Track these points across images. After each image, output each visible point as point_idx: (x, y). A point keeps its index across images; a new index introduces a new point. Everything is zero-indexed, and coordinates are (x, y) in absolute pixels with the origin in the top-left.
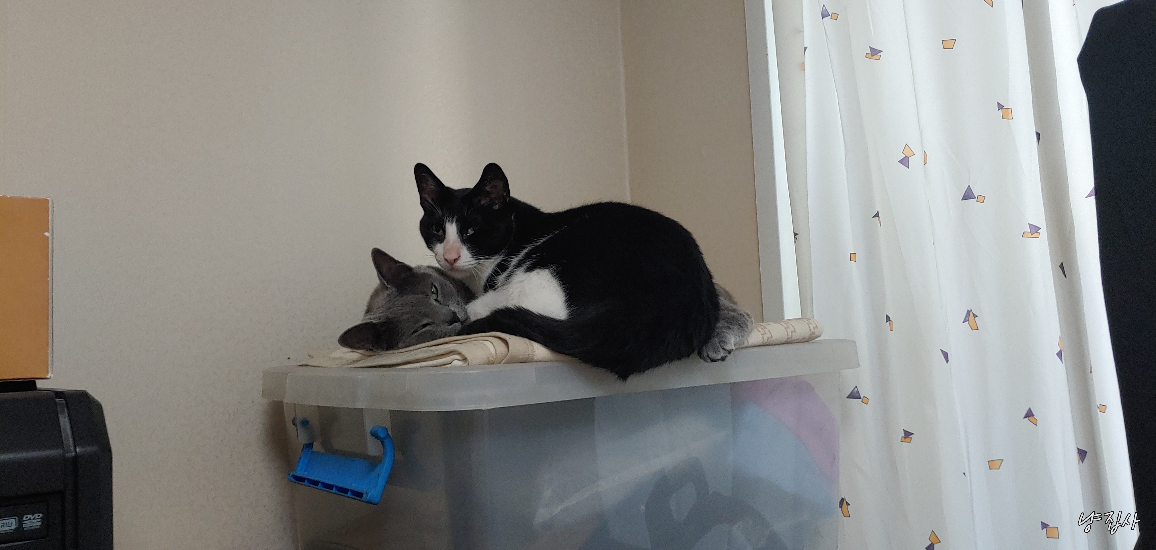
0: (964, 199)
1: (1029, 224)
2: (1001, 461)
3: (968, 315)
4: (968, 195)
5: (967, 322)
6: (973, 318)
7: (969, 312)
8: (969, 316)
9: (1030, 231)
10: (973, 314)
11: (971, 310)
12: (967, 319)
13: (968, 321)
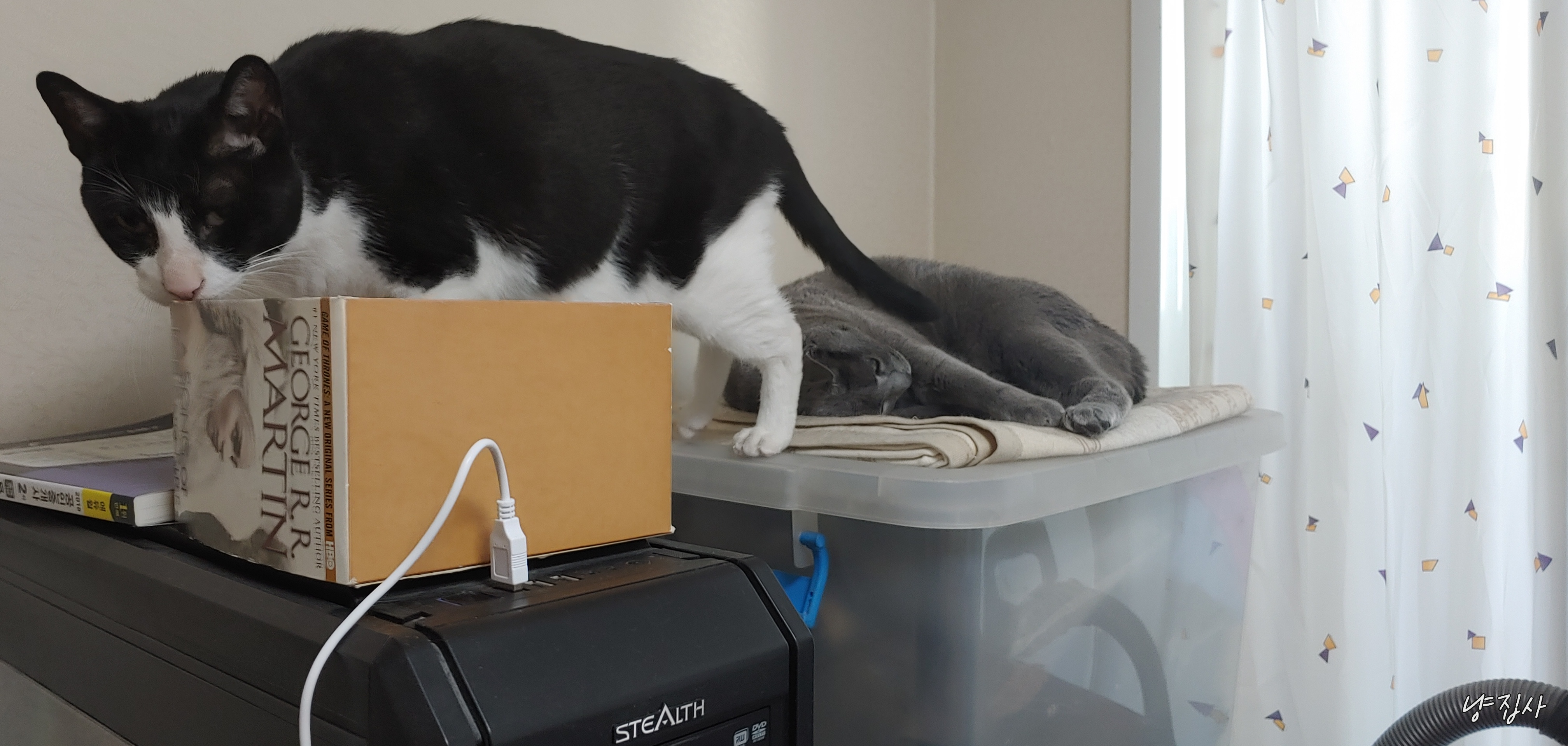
0: (1430, 249)
1: (1497, 284)
2: (1436, 561)
3: (1419, 390)
4: (1435, 245)
5: (1417, 399)
6: (1425, 393)
7: (1421, 386)
8: (1421, 391)
9: (1497, 291)
10: (1425, 389)
11: (1423, 384)
12: (1418, 394)
13: (1419, 397)
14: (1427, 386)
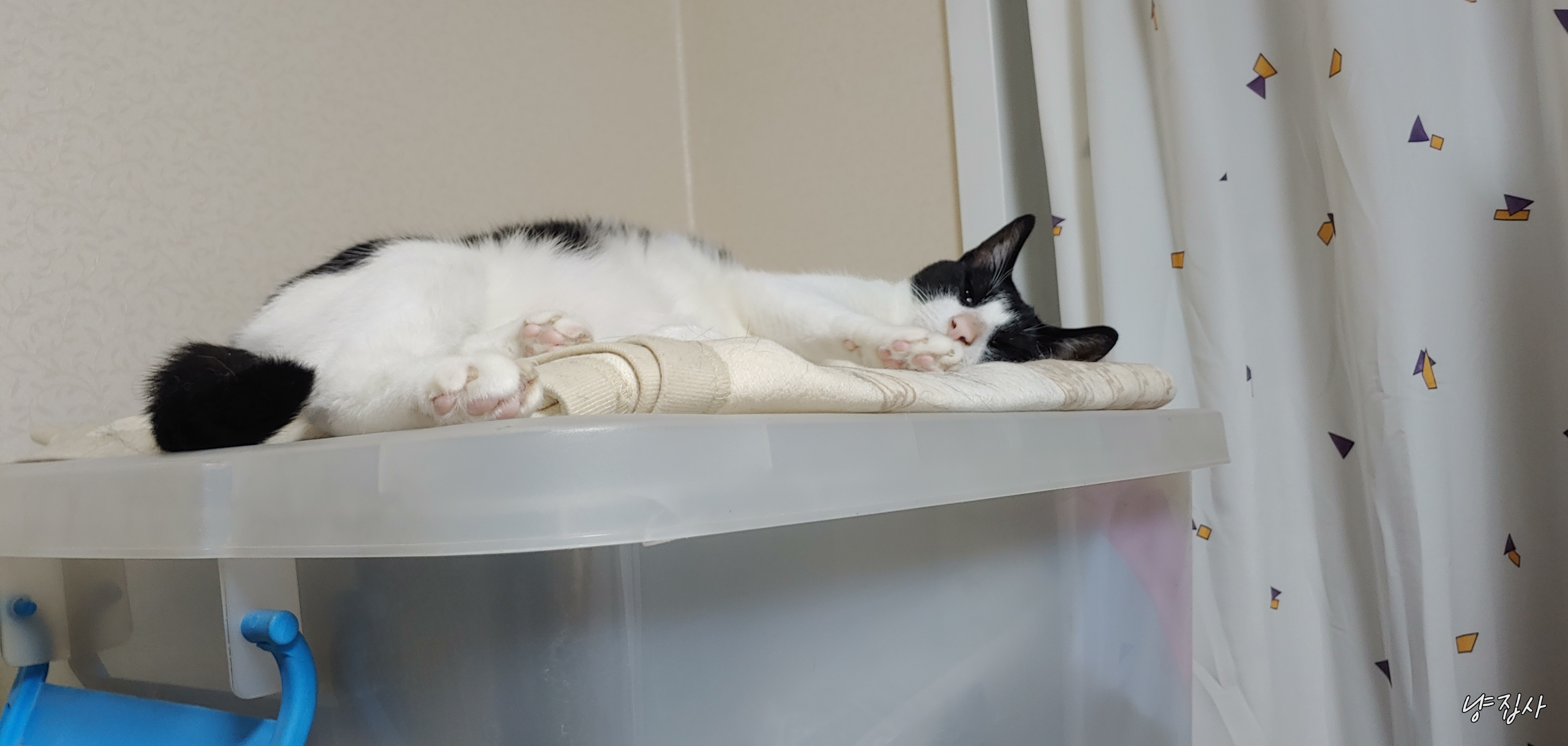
1: (1505, 195)
2: (1475, 636)
3: (1421, 361)
4: (1418, 135)
5: (1420, 374)
6: (1429, 365)
7: (1423, 354)
8: (1424, 361)
9: (1507, 209)
10: (1430, 359)
11: (1426, 351)
12: (1421, 367)
13: (1422, 371)
14: (1430, 354)
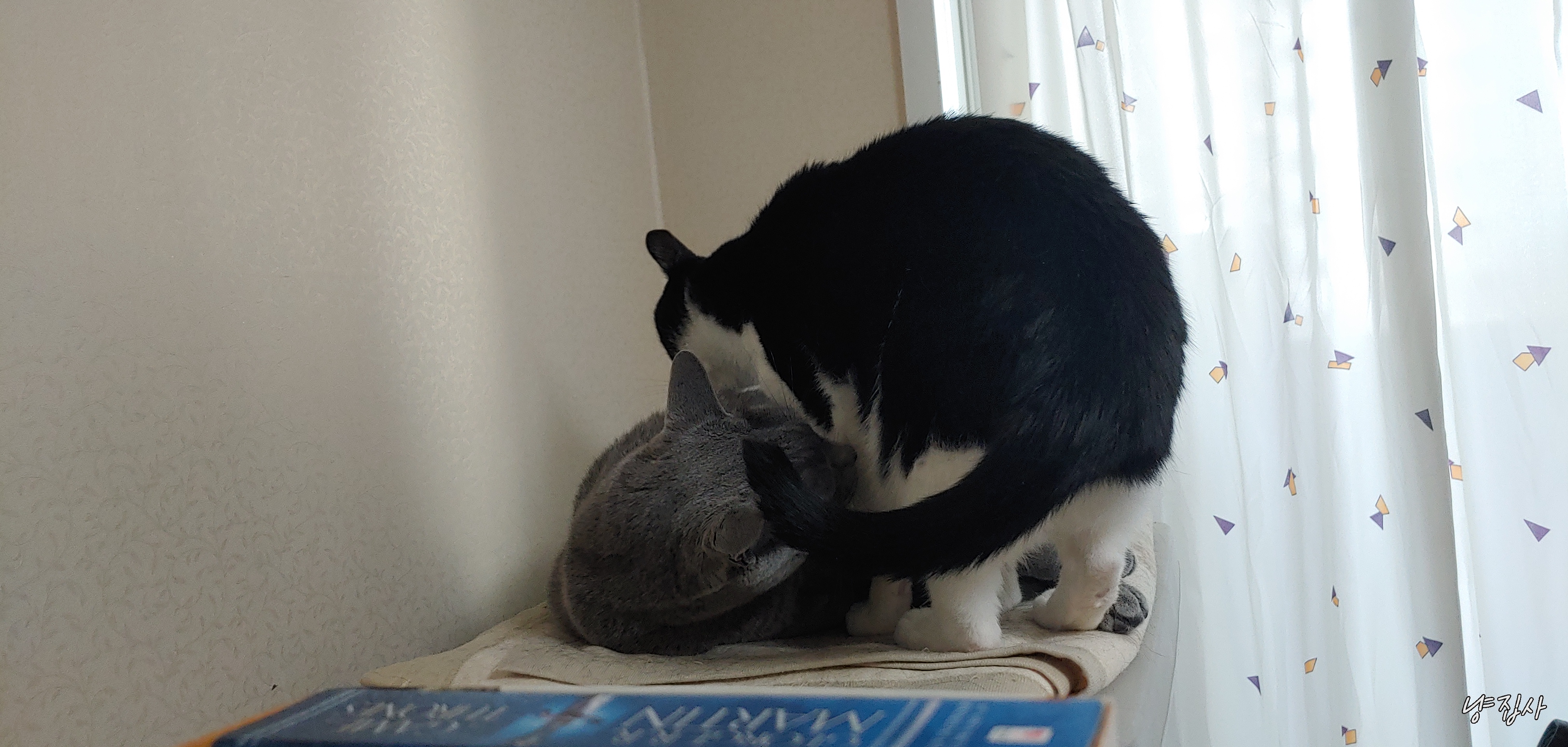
0: (1285, 321)
1: (1336, 352)
4: (1288, 316)
5: (1287, 487)
8: (1290, 477)
9: (1335, 360)
10: (1293, 474)
11: (1291, 469)
13: (1289, 483)
14: (1294, 471)
